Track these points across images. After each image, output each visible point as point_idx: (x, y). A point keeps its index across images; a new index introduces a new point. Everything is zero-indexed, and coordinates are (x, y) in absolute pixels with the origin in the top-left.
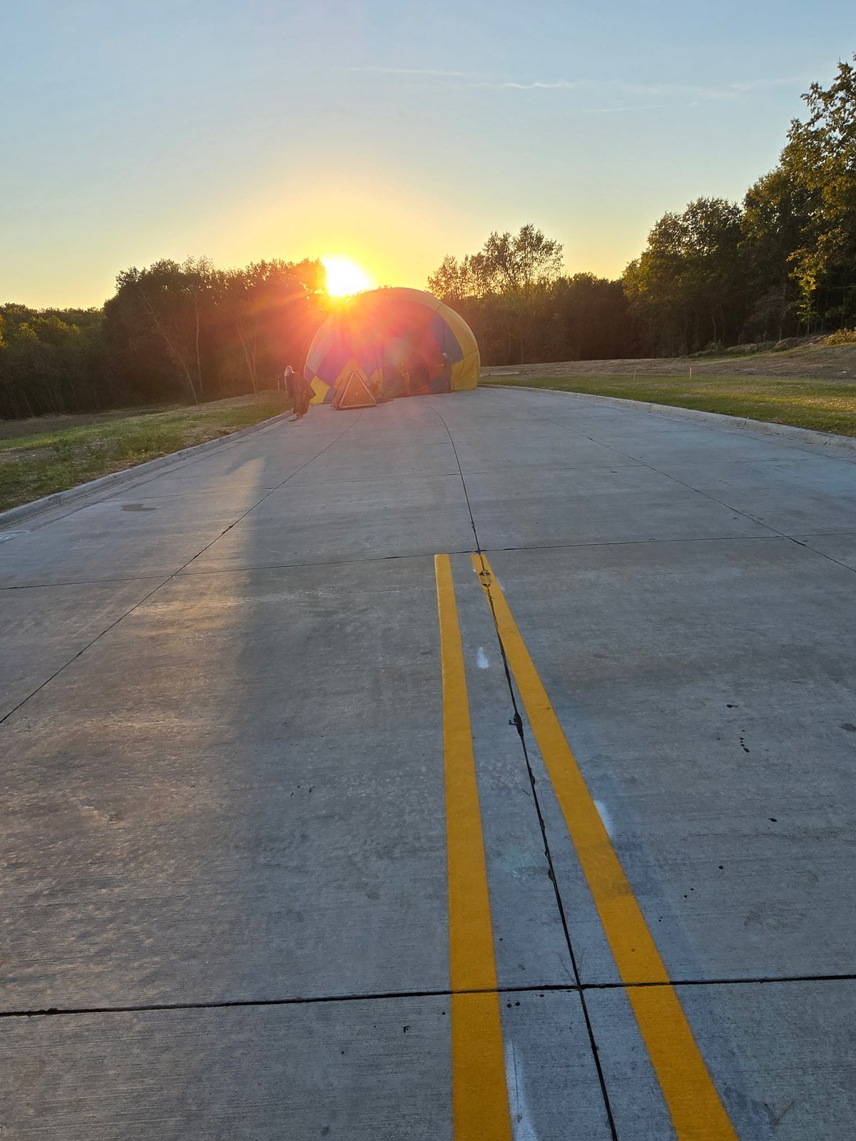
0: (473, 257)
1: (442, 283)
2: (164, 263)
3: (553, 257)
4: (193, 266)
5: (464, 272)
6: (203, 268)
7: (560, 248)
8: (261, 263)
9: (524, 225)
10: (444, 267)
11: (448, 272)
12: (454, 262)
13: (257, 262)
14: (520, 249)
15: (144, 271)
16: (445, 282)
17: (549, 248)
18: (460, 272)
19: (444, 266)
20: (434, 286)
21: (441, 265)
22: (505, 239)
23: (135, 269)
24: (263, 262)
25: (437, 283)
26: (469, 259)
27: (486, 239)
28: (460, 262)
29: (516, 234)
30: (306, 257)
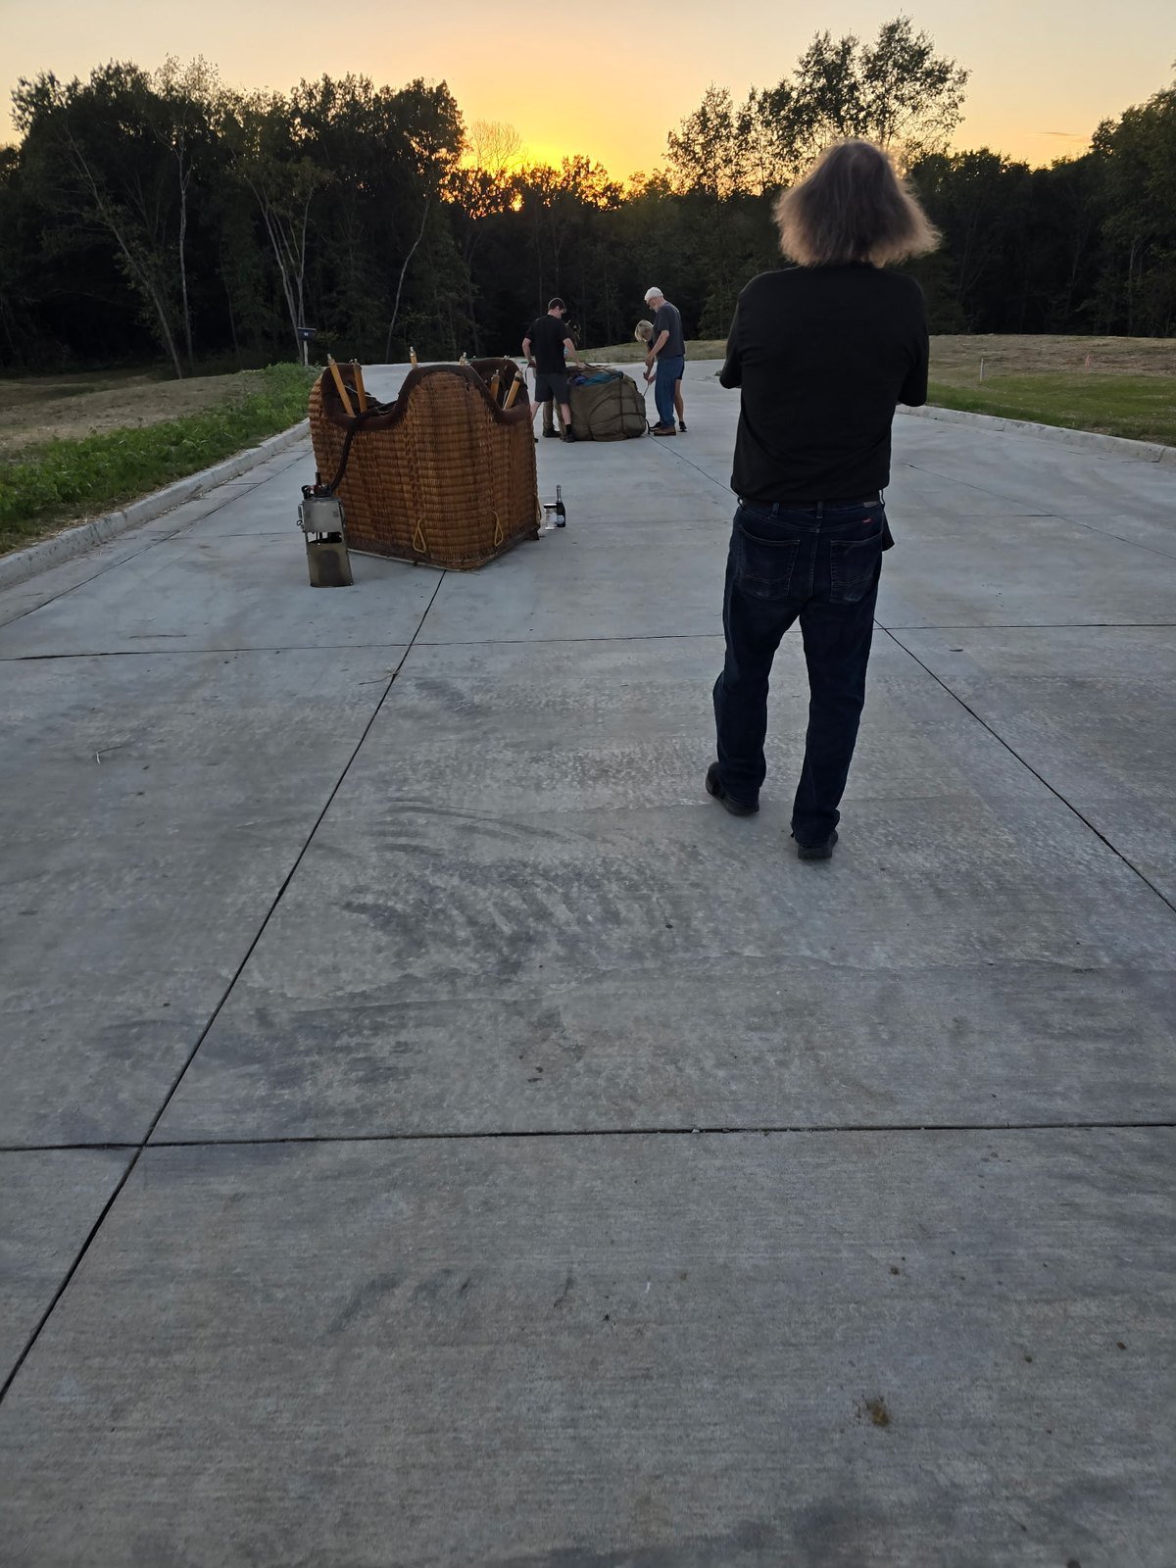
0: (765, 94)
1: (698, 149)
2: (118, 70)
3: (944, 98)
4: (178, 79)
5: (746, 126)
6: (197, 83)
7: (963, 77)
8: (322, 83)
9: (891, 21)
10: (704, 113)
11: (711, 125)
12: (726, 102)
13: (315, 79)
14: (874, 74)
15: (76, 85)
16: (704, 146)
17: (938, 77)
18: (736, 124)
19: (703, 108)
20: (680, 152)
21: (698, 109)
22: (846, 50)
23: (52, 79)
24: (326, 79)
25: (686, 147)
26: (759, 97)
27: (804, 49)
28: (738, 104)
29: (869, 41)
30: (417, 77)
